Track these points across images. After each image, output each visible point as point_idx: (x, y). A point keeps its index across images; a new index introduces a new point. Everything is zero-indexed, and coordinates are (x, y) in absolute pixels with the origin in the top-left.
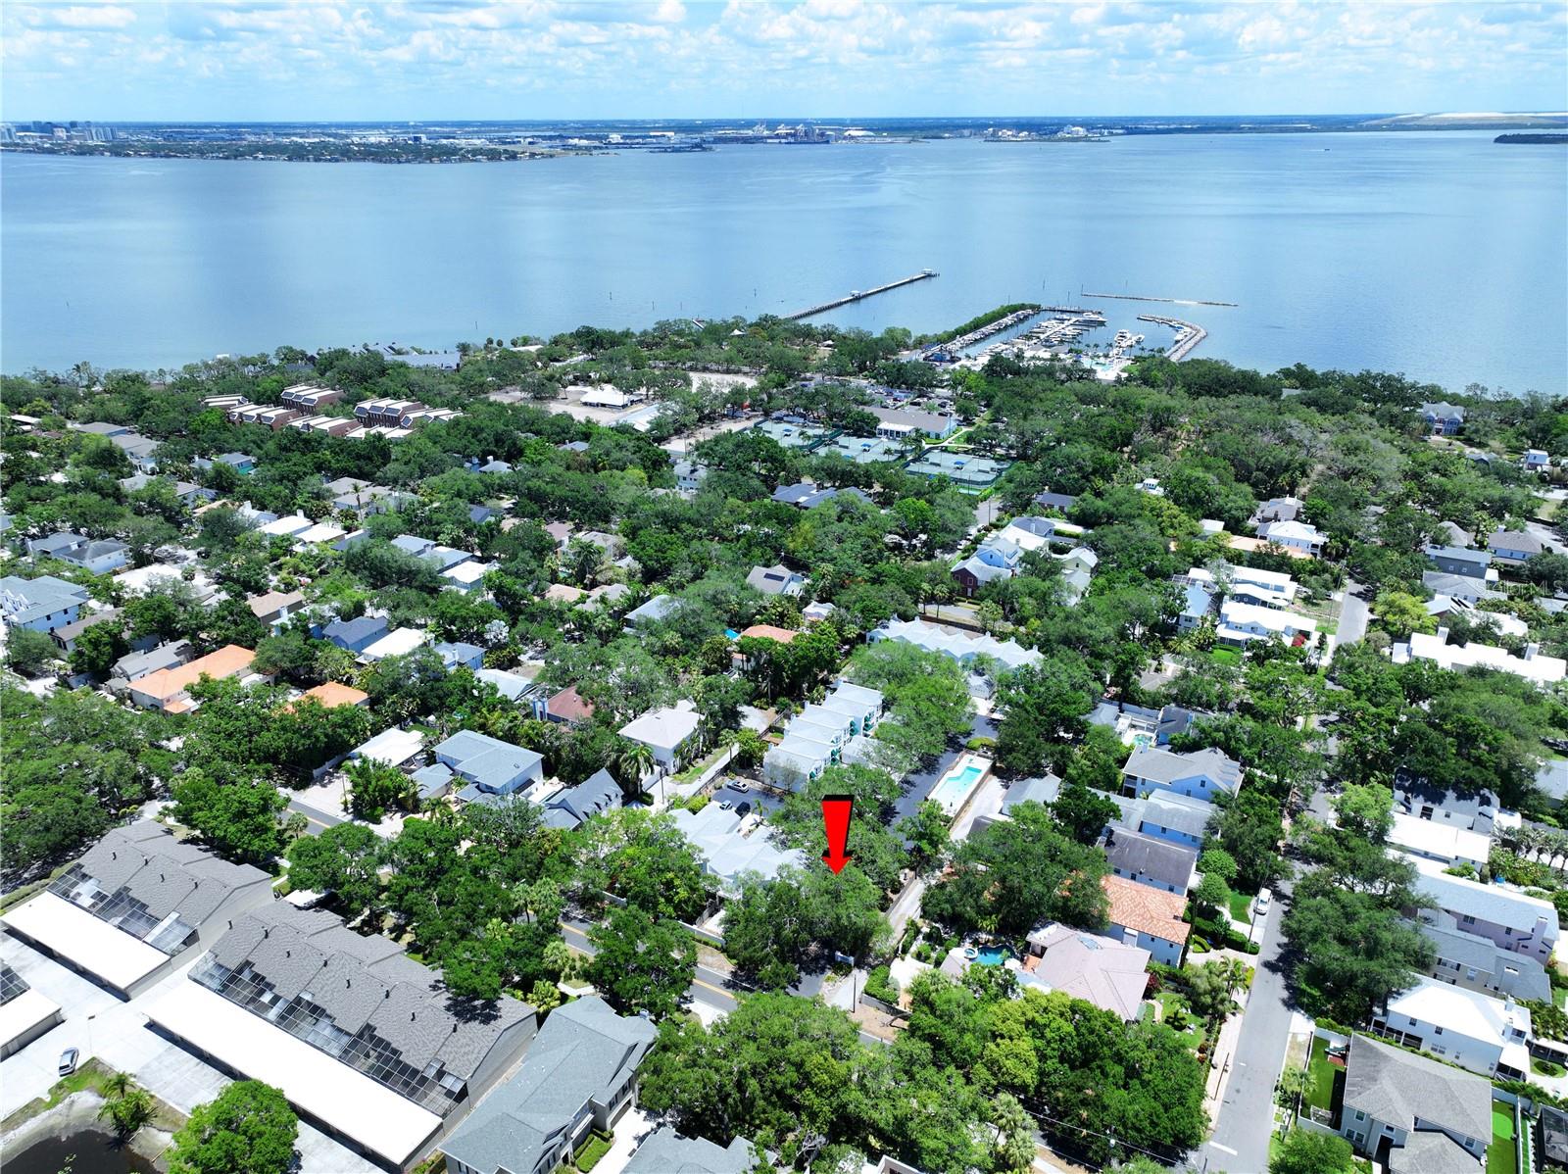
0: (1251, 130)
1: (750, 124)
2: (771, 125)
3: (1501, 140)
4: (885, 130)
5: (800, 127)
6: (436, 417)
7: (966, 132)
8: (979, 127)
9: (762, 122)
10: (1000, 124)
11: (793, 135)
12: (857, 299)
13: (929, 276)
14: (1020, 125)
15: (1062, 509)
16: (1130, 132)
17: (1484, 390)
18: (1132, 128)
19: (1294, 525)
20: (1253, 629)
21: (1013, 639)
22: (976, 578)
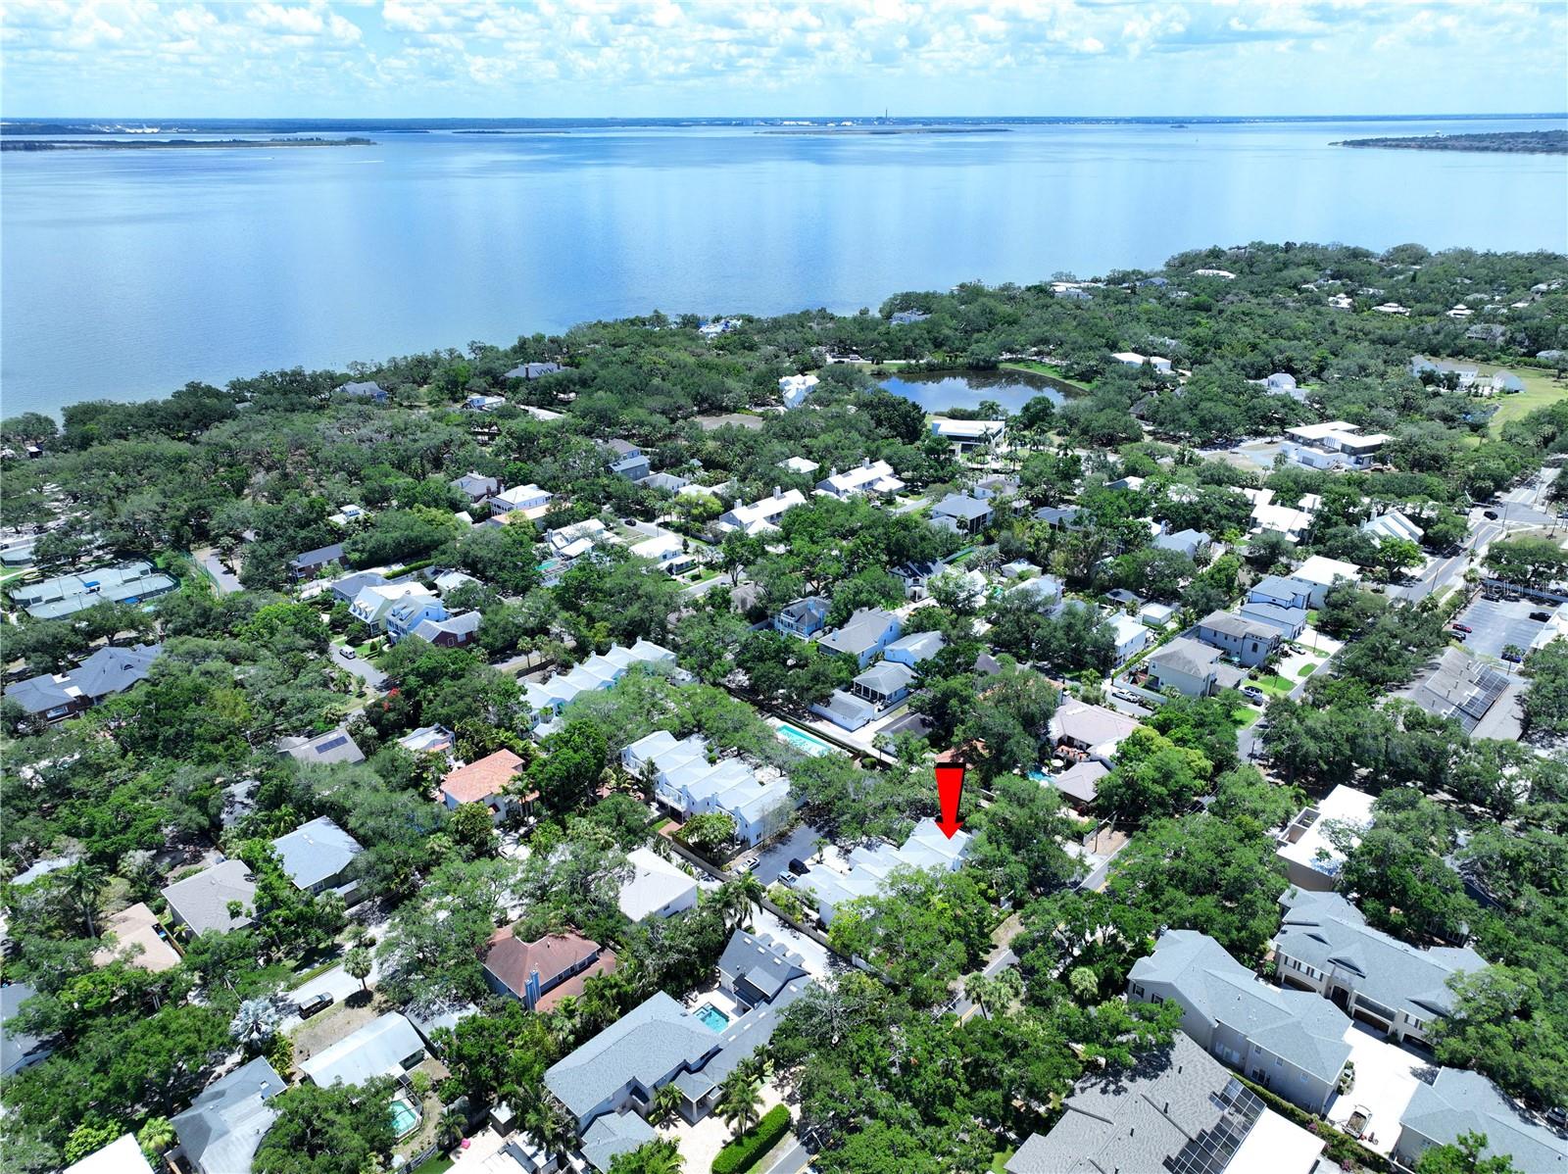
15: (332, 563)
19: (521, 489)
20: (665, 557)
21: (614, 645)
22: (455, 636)
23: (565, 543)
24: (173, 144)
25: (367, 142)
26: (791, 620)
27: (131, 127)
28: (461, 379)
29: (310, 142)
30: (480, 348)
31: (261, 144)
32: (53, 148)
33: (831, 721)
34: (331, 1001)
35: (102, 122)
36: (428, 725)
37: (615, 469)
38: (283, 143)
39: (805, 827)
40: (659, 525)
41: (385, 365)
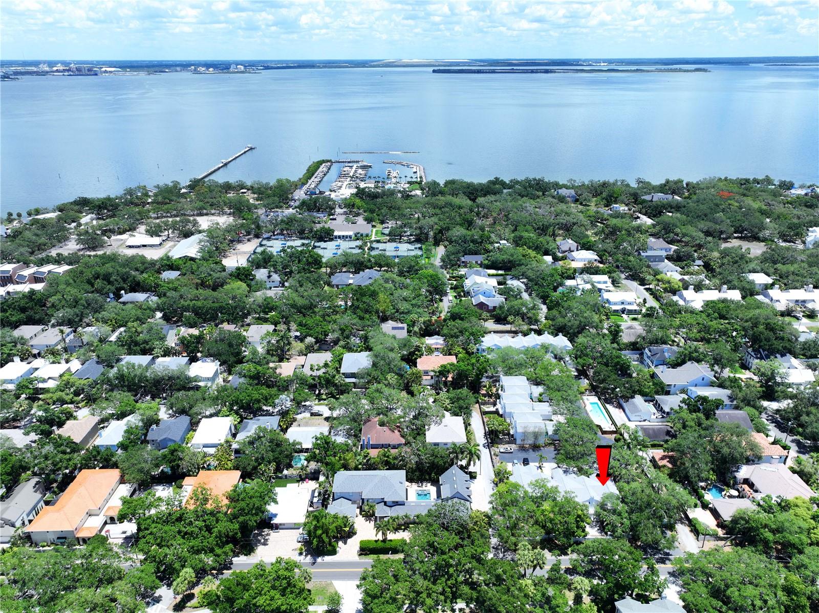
0: (325, 67)
1: (36, 63)
2: (51, 64)
3: (434, 71)
4: (129, 67)
5: (72, 65)
6: (50, 272)
7: (178, 69)
8: (185, 66)
9: (45, 62)
10: (197, 64)
11: (68, 70)
12: (226, 165)
13: (251, 149)
14: (208, 65)
15: (476, 262)
16: (267, 68)
17: (575, 181)
18: (267, 66)
19: (584, 252)
20: (623, 303)
21: (546, 332)
22: (488, 306)
23: (583, 282)
24: (609, 71)
25: (705, 70)
26: (649, 354)
27: (596, 63)
28: (615, 196)
29: (675, 70)
30: (642, 182)
31: (648, 71)
32: (555, 72)
33: (624, 411)
34: (322, 415)
35: (585, 61)
36: (442, 336)
37: (642, 254)
38: (661, 71)
39: (553, 449)
40: (645, 289)
41: (586, 183)
